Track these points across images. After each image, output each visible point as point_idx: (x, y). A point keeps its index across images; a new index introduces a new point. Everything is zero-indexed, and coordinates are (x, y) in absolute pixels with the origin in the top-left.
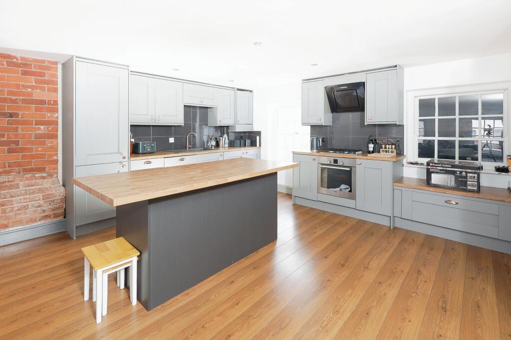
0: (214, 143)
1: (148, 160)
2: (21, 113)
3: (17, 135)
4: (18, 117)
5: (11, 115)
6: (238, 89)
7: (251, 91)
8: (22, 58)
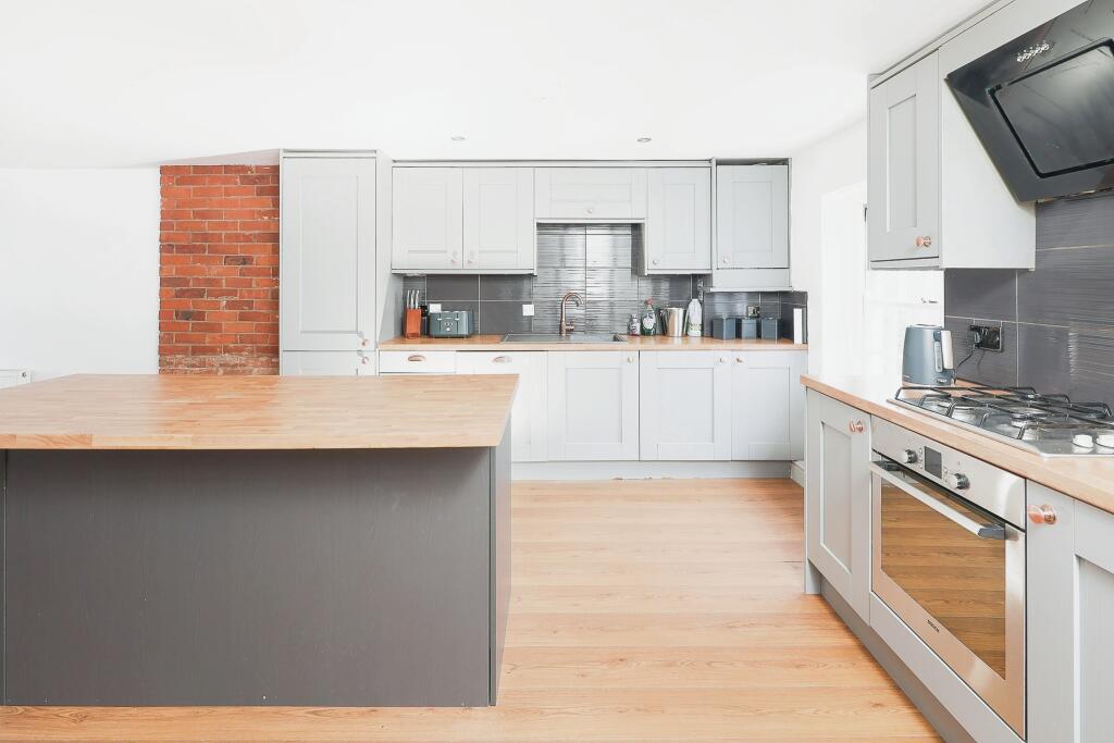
0: (650, 323)
1: (414, 353)
2: (255, 256)
3: (250, 292)
4: (251, 264)
5: (245, 261)
6: (720, 163)
7: (784, 162)
8: (257, 167)
